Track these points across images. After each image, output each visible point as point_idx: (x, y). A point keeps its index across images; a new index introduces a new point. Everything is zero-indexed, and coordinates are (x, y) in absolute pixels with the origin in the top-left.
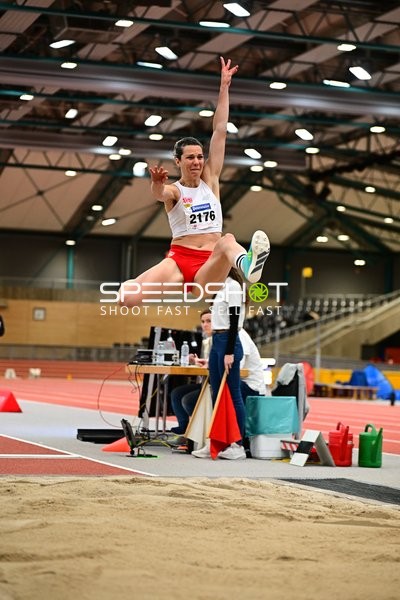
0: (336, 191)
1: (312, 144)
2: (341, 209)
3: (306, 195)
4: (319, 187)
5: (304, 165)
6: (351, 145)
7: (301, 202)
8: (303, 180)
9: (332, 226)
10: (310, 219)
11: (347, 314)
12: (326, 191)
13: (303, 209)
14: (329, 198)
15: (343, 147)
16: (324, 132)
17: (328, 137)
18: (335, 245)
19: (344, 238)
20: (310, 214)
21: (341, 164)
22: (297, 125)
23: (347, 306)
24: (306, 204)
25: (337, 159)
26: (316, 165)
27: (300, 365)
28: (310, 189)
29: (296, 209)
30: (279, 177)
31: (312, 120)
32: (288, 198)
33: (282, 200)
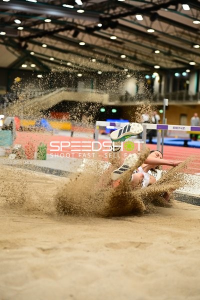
0: (30, 46)
1: (20, 25)
2: (32, 53)
3: (18, 47)
4: (23, 44)
5: (17, 34)
6: (37, 27)
7: (16, 50)
8: (17, 41)
9: (28, 60)
10: (19, 57)
11: (34, 97)
12: (26, 46)
13: (16, 53)
14: (28, 49)
15: (33, 27)
16: (26, 21)
17: (27, 23)
18: (29, 68)
19: (33, 66)
20: (19, 55)
21: (32, 34)
22: (15, 17)
23: (34, 94)
24: (18, 51)
25: (31, 33)
26: (22, 35)
27: (13, 118)
28: (19, 44)
29: (13, 53)
30: (6, 39)
31: (21, 15)
32: (10, 48)
33: (8, 49)
